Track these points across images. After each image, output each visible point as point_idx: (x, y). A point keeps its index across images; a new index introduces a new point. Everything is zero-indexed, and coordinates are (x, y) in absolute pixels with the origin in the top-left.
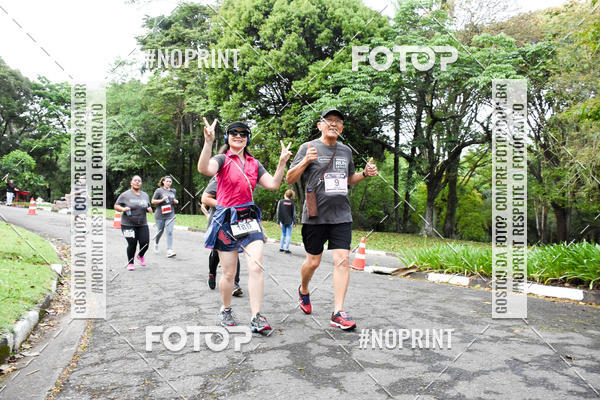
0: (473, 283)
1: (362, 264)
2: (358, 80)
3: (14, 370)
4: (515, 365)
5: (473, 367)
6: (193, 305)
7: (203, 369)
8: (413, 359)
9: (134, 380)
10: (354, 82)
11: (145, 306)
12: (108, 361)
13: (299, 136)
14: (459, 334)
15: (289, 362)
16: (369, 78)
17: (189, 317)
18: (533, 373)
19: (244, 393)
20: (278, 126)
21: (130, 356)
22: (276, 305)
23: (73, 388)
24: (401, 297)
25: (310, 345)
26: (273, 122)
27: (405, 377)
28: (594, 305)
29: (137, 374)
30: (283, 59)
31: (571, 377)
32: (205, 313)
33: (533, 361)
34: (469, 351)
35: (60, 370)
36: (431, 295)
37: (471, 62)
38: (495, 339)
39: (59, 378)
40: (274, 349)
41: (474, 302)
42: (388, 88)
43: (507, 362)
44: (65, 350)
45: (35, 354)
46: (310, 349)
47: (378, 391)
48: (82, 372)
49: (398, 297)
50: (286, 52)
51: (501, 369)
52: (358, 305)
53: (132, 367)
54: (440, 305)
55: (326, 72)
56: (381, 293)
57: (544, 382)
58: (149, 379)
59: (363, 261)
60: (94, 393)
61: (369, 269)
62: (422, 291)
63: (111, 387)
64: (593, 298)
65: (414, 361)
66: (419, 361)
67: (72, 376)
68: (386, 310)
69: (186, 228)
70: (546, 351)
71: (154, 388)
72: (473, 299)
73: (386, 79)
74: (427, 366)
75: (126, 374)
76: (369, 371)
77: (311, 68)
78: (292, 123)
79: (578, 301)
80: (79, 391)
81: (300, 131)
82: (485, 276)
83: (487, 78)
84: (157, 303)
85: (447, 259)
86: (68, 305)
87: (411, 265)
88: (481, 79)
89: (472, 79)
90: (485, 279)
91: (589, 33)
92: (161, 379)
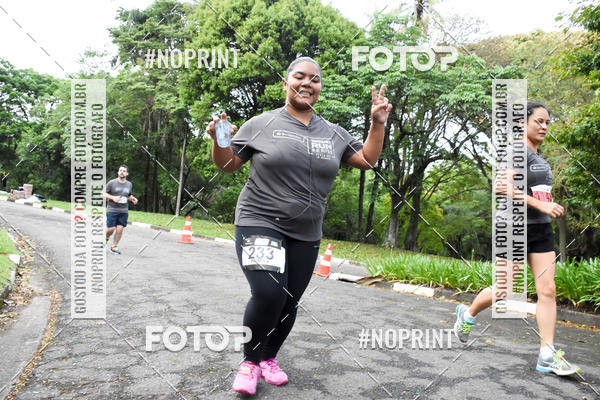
0: (438, 294)
1: (328, 271)
2: (332, 89)
4: (492, 373)
5: (452, 374)
6: (162, 302)
7: (179, 367)
8: (392, 363)
9: (107, 376)
10: (327, 91)
12: (76, 356)
16: (342, 88)
17: (159, 314)
18: (511, 381)
19: (224, 393)
21: (98, 351)
23: (40, 382)
24: (371, 305)
25: (287, 347)
27: (386, 381)
29: (110, 369)
30: (257, 63)
31: (547, 386)
32: (175, 311)
33: (509, 370)
34: (445, 358)
35: (23, 364)
36: (399, 304)
37: (442, 80)
38: (469, 348)
39: (24, 371)
41: (443, 312)
42: (360, 98)
43: (484, 370)
44: (27, 343)
46: (287, 351)
47: (362, 394)
48: (48, 366)
49: (368, 304)
50: (262, 56)
51: (480, 377)
52: (329, 310)
53: (102, 362)
54: (411, 314)
56: (351, 299)
57: (522, 390)
58: (123, 375)
59: (328, 268)
60: (67, 387)
61: (334, 276)
62: (390, 299)
63: (81, 383)
65: (394, 366)
66: (398, 367)
67: (38, 370)
68: (359, 317)
69: (149, 226)
70: (519, 361)
71: (128, 385)
72: (441, 309)
73: (359, 90)
74: (407, 371)
75: (97, 369)
76: (349, 374)
80: (47, 385)
82: (450, 288)
83: (457, 96)
84: (124, 298)
85: (414, 270)
86: (28, 297)
87: (377, 274)
88: (452, 97)
89: (443, 96)
90: (450, 291)
91: (560, 60)
92: (135, 375)
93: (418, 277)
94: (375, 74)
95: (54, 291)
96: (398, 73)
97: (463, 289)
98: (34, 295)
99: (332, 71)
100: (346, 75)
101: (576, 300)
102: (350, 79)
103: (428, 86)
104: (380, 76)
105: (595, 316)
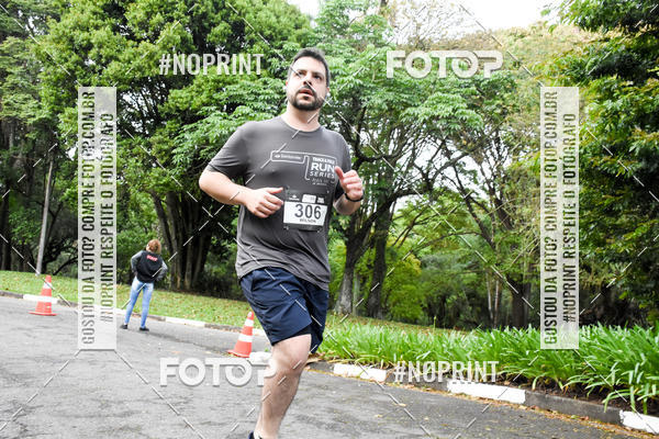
0: (390, 378)
1: (248, 349)
2: (262, 97)
10: (256, 100)
13: (175, 166)
16: (277, 96)
22: (106, 404)
26: (139, 144)
28: (537, 411)
37: (411, 88)
41: (385, 403)
52: (224, 405)
55: (219, 82)
59: (249, 345)
64: (536, 401)
72: (384, 399)
78: (166, 147)
79: (519, 405)
81: (176, 159)
83: (428, 110)
85: (360, 345)
88: (422, 111)
89: (410, 110)
91: (546, 67)
93: (365, 355)
96: (351, 78)
99: (264, 72)
101: (564, 383)
103: (391, 96)
105: (588, 403)
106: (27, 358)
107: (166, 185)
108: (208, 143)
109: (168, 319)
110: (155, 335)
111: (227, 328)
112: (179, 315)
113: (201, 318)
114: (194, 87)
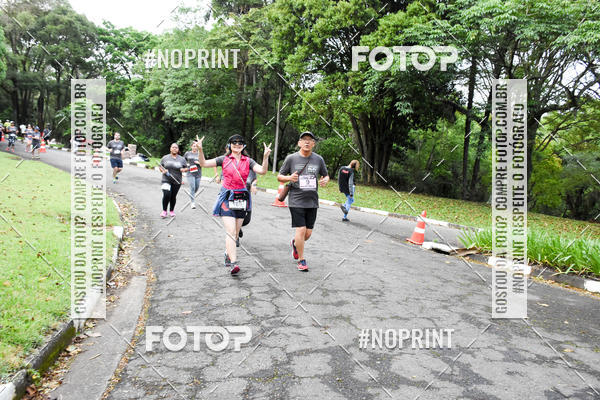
0: (535, 273)
1: (422, 238)
2: (432, 36)
3: (79, 352)
6: (247, 286)
7: (248, 371)
8: (450, 378)
9: (184, 377)
10: (427, 39)
11: (200, 284)
12: (162, 351)
13: (365, 94)
14: (504, 349)
15: (329, 370)
16: (444, 35)
17: (240, 302)
20: (344, 83)
22: (326, 293)
23: (130, 380)
24: (453, 291)
25: (352, 350)
26: (339, 78)
29: (188, 370)
30: (351, 12)
32: (255, 299)
33: (576, 395)
34: (509, 373)
35: (118, 357)
37: (561, 19)
38: (540, 360)
39: (118, 366)
40: (316, 351)
43: (547, 393)
44: (124, 332)
45: (98, 335)
46: (351, 355)
49: (451, 290)
50: (355, 4)
55: (397, 26)
56: (434, 283)
58: (198, 377)
59: (422, 235)
60: (150, 388)
61: (427, 245)
63: (163, 383)
65: (450, 381)
66: (455, 382)
67: (130, 366)
68: (434, 309)
71: (201, 389)
73: (462, 36)
74: (463, 389)
75: (177, 369)
76: (404, 389)
77: (382, 21)
78: (359, 79)
80: (135, 383)
81: (367, 89)
82: (549, 267)
83: (577, 38)
84: (211, 281)
86: (128, 276)
87: (471, 247)
88: (571, 39)
89: (560, 39)
90: (549, 271)
92: (208, 378)
94: (481, 18)
95: (151, 269)
96: (507, 15)
97: (564, 268)
98: (133, 274)
99: (433, 15)
100: (448, 19)
102: (453, 24)
103: (542, 28)
104: (486, 20)
106: (273, 245)
107: (360, 108)
108: (390, 75)
109: (362, 209)
110: (354, 224)
111: (405, 217)
112: (370, 206)
113: (386, 209)
114: (379, 32)
